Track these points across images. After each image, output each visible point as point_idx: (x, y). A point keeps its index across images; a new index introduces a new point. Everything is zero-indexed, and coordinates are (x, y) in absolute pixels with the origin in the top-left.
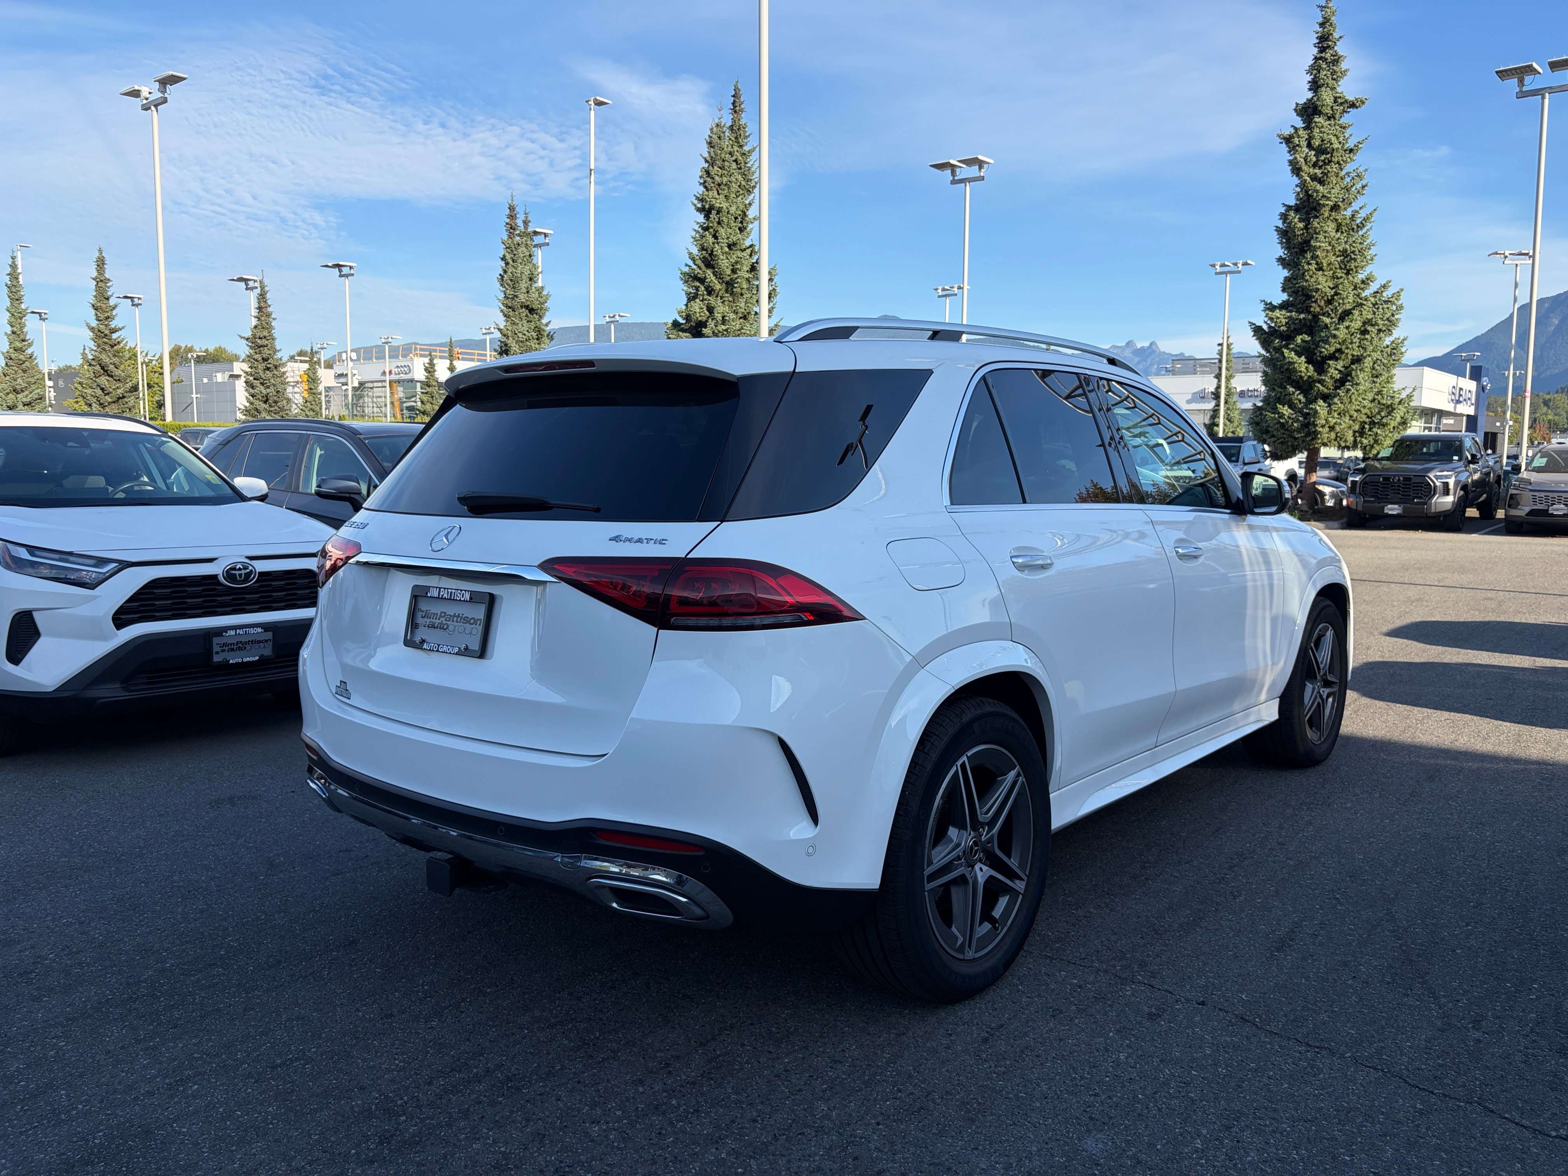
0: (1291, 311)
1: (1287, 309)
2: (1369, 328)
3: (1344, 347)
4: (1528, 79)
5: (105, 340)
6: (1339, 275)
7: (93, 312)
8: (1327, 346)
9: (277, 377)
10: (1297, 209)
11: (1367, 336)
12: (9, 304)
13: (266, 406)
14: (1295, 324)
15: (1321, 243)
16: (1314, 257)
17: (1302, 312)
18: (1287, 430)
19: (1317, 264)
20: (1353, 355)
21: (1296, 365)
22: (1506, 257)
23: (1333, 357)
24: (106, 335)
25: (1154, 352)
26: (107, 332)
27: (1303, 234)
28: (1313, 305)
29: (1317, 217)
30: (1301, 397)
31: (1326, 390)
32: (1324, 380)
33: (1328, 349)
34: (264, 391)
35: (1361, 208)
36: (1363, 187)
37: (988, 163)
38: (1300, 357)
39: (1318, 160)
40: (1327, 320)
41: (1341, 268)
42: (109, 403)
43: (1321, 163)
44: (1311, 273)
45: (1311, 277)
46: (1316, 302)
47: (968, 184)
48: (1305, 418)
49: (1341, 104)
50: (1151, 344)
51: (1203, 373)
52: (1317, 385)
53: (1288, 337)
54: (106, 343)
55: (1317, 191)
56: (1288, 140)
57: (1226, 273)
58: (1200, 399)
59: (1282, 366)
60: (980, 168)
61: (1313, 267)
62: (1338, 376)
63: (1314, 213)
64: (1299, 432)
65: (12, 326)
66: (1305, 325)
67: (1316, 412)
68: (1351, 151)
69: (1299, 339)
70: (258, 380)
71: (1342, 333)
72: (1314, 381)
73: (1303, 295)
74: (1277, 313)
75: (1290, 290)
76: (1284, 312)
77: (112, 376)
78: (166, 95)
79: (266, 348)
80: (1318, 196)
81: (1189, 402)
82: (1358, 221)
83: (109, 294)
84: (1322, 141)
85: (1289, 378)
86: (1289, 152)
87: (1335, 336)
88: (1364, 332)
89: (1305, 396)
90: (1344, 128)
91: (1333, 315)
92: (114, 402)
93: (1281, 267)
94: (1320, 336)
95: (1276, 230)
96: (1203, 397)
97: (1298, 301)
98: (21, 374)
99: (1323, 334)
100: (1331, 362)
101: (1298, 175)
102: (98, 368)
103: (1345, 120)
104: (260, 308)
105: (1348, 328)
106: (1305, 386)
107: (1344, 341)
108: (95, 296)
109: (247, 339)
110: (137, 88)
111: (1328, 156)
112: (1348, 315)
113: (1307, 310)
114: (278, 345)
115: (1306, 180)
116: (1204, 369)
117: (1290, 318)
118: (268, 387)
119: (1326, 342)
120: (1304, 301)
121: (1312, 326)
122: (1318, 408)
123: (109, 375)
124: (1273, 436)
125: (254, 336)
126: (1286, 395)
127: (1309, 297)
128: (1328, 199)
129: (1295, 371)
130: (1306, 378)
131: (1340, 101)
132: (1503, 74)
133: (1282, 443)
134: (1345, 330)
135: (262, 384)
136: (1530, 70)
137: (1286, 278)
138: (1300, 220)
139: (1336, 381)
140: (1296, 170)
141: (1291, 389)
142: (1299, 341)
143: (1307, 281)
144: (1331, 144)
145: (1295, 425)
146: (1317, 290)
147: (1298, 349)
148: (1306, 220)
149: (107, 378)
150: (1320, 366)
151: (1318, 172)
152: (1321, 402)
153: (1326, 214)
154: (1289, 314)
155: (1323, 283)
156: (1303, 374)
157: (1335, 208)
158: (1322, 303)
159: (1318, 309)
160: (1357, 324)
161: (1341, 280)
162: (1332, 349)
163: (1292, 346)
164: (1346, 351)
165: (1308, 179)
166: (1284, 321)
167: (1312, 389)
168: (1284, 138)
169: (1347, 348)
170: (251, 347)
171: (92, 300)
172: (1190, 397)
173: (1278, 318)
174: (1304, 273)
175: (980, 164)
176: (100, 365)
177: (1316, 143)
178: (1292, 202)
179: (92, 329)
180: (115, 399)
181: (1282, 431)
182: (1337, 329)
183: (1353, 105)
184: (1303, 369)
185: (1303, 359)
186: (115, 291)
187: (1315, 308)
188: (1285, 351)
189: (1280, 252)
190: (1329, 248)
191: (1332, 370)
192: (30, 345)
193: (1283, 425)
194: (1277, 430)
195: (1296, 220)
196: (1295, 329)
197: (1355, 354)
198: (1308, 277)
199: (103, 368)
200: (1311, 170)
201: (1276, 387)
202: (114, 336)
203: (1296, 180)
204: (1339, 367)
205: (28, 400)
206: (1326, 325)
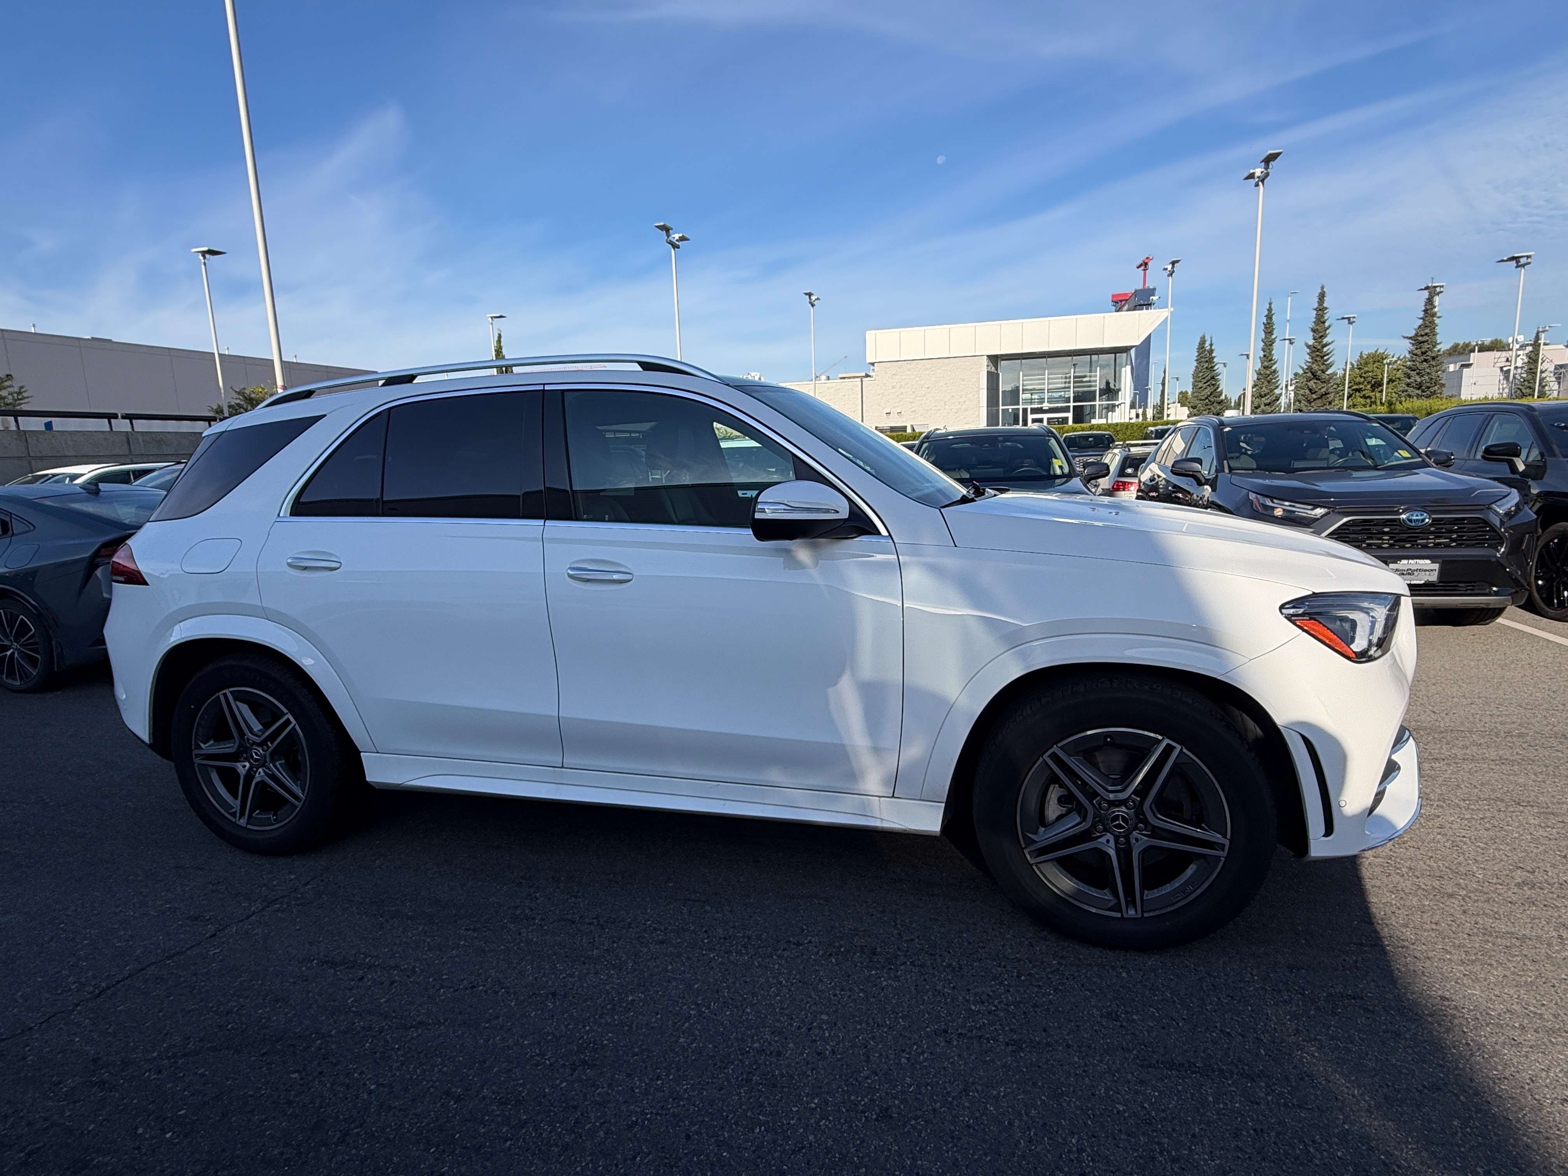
5: (1318, 353)
7: (1312, 334)
9: (1433, 366)
12: (1263, 336)
13: (1419, 392)
24: (1318, 349)
26: (1319, 347)
34: (1419, 380)
42: (1315, 400)
54: (1318, 356)
65: (1264, 351)
70: (1415, 371)
77: (1319, 380)
78: (1269, 170)
79: (1426, 344)
83: (1326, 318)
92: (1319, 398)
98: (1266, 383)
102: (1309, 374)
104: (1426, 311)
108: (1314, 322)
109: (1410, 338)
110: (1252, 171)
114: (1439, 339)
118: (1422, 376)
123: (1317, 379)
125: (1416, 335)
135: (1418, 374)
149: (1315, 381)
170: (1413, 345)
171: (1312, 325)
176: (1311, 372)
179: (1309, 347)
180: (1319, 396)
186: (1330, 317)
192: (1275, 363)
199: (1313, 374)
202: (1325, 349)
205: (1268, 401)
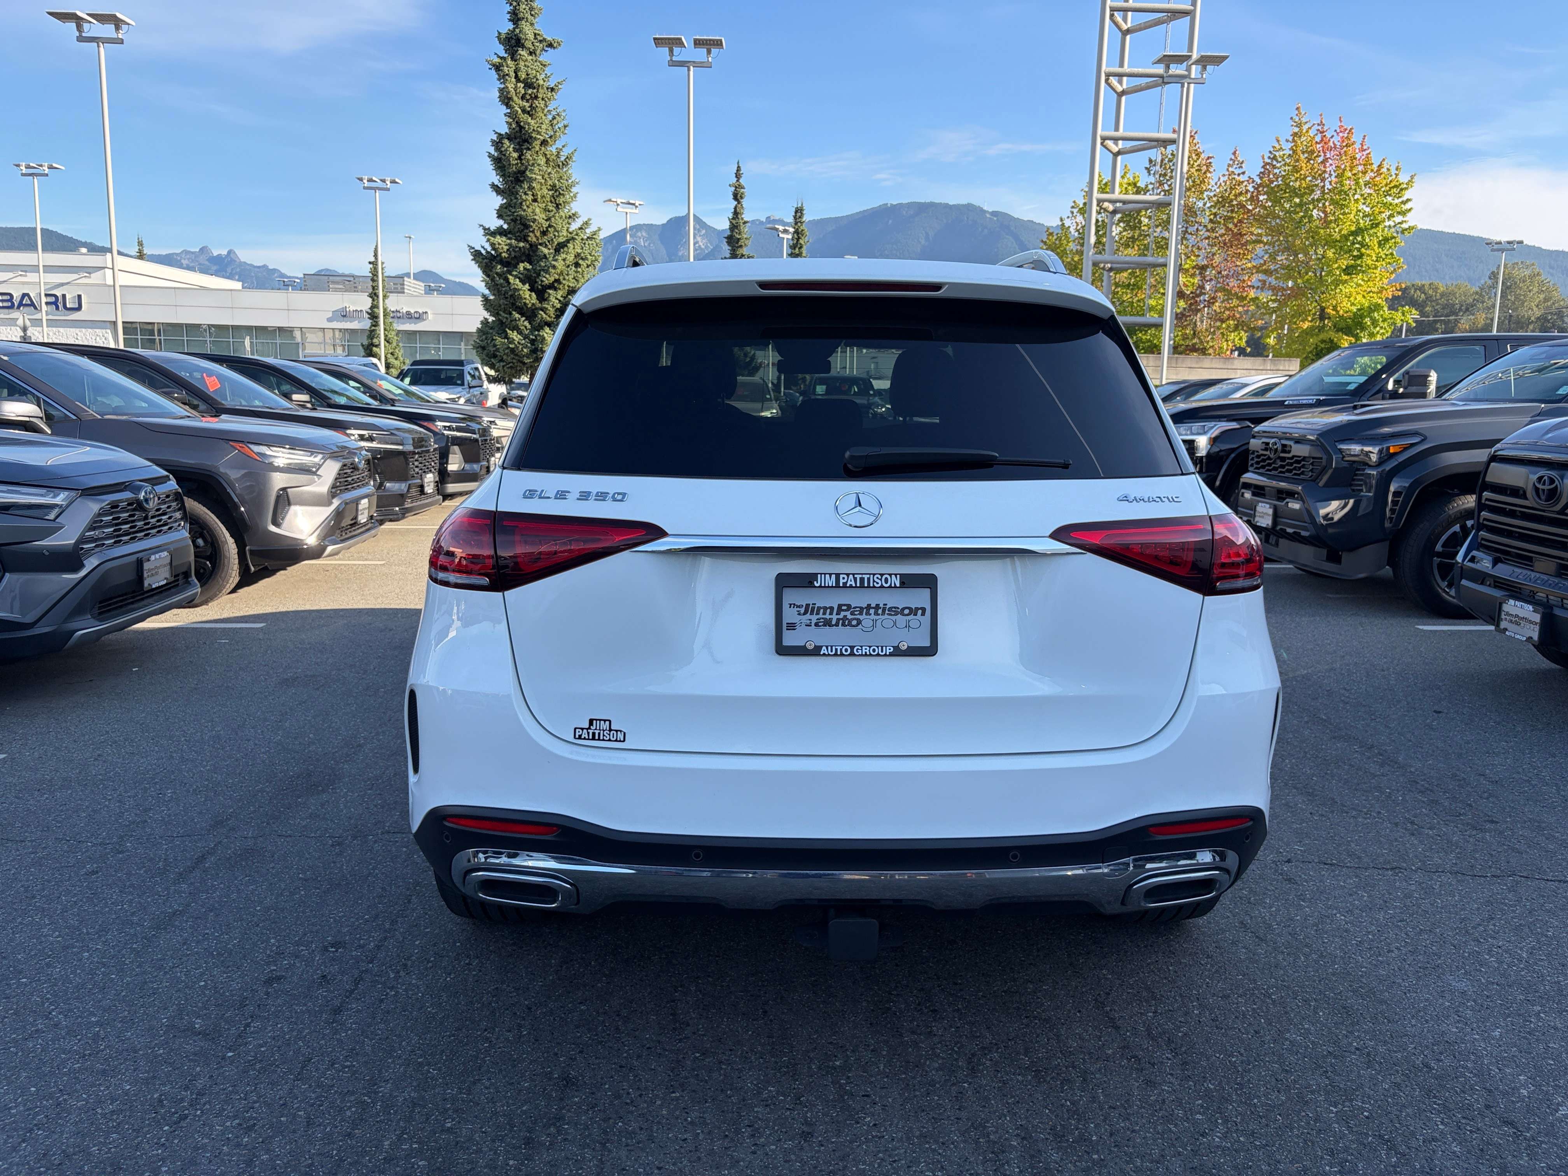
0: (510, 239)
1: (505, 236)
2: (581, 262)
3: (561, 278)
4: (676, 50)
6: (551, 208)
8: (547, 276)
10: (509, 137)
11: (579, 269)
14: (515, 252)
15: (536, 175)
16: (531, 188)
17: (520, 241)
18: (517, 355)
19: (533, 195)
20: (569, 286)
21: (521, 292)
22: (618, 205)
23: (552, 286)
25: (232, 261)
27: (517, 164)
28: (531, 234)
29: (529, 149)
30: (526, 323)
31: (548, 319)
32: (547, 309)
33: (548, 279)
35: (563, 147)
36: (565, 127)
37: (129, 24)
38: (524, 284)
39: (525, 94)
40: (546, 251)
41: (551, 202)
43: (528, 97)
44: (528, 203)
45: (528, 207)
46: (533, 232)
47: (101, 44)
48: (532, 344)
49: (541, 41)
50: (230, 252)
51: (336, 290)
52: (541, 312)
53: (510, 264)
55: (529, 124)
56: (498, 68)
57: (375, 189)
58: (342, 318)
59: (506, 292)
60: (118, 28)
61: (530, 198)
62: (559, 306)
63: (526, 145)
64: (528, 358)
66: (524, 253)
67: (544, 339)
68: (552, 90)
69: (521, 266)
71: (560, 265)
72: (536, 309)
73: (521, 224)
74: (498, 239)
75: (508, 218)
76: (504, 239)
80: (529, 128)
81: (329, 320)
82: (563, 159)
84: (528, 75)
85: (513, 304)
86: (499, 80)
87: (554, 267)
88: (577, 265)
89: (530, 323)
90: (545, 66)
91: (550, 247)
93: (494, 193)
94: (540, 266)
95: (489, 157)
96: (344, 316)
97: (516, 230)
99: (543, 264)
100: (551, 292)
101: (508, 105)
103: (544, 58)
105: (564, 260)
106: (530, 314)
107: (562, 273)
111: (535, 91)
112: (563, 248)
113: (525, 239)
115: (517, 111)
116: (337, 286)
117: (510, 245)
119: (547, 272)
120: (523, 230)
121: (531, 254)
122: (545, 335)
124: (502, 360)
126: (511, 321)
127: (527, 227)
128: (539, 133)
129: (520, 297)
130: (529, 306)
131: (539, 38)
132: (658, 42)
133: (511, 367)
134: (562, 262)
136: (678, 42)
137: (501, 206)
138: (515, 150)
139: (556, 311)
140: (506, 99)
141: (517, 316)
142: (522, 269)
143: (524, 210)
144: (537, 79)
145: (525, 350)
146: (534, 221)
147: (521, 276)
148: (519, 150)
150: (541, 293)
151: (527, 105)
152: (547, 329)
153: (537, 148)
154: (509, 241)
155: (537, 213)
156: (527, 302)
157: (544, 143)
158: (538, 234)
159: (534, 239)
160: (571, 258)
161: (552, 213)
162: (552, 279)
163: (515, 273)
164: (564, 282)
165: (520, 111)
166: (506, 248)
167: (536, 316)
168: (494, 65)
169: (564, 279)
172: (330, 315)
173: (499, 244)
174: (521, 204)
175: (118, 23)
177: (523, 76)
178: (504, 129)
181: (512, 356)
182: (556, 260)
183: (550, 45)
184: (527, 296)
185: (527, 286)
187: (532, 238)
188: (510, 277)
189: (497, 180)
190: (543, 181)
191: (552, 299)
193: (512, 350)
194: (507, 354)
195: (511, 149)
196: (515, 257)
197: (571, 285)
198: (525, 207)
200: (521, 102)
201: (501, 313)
203: (504, 110)
204: (559, 297)
206: (545, 255)
